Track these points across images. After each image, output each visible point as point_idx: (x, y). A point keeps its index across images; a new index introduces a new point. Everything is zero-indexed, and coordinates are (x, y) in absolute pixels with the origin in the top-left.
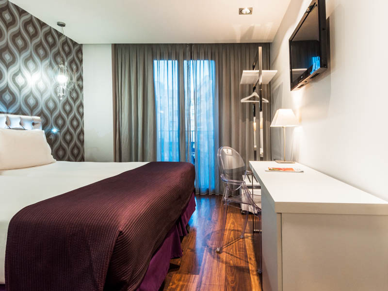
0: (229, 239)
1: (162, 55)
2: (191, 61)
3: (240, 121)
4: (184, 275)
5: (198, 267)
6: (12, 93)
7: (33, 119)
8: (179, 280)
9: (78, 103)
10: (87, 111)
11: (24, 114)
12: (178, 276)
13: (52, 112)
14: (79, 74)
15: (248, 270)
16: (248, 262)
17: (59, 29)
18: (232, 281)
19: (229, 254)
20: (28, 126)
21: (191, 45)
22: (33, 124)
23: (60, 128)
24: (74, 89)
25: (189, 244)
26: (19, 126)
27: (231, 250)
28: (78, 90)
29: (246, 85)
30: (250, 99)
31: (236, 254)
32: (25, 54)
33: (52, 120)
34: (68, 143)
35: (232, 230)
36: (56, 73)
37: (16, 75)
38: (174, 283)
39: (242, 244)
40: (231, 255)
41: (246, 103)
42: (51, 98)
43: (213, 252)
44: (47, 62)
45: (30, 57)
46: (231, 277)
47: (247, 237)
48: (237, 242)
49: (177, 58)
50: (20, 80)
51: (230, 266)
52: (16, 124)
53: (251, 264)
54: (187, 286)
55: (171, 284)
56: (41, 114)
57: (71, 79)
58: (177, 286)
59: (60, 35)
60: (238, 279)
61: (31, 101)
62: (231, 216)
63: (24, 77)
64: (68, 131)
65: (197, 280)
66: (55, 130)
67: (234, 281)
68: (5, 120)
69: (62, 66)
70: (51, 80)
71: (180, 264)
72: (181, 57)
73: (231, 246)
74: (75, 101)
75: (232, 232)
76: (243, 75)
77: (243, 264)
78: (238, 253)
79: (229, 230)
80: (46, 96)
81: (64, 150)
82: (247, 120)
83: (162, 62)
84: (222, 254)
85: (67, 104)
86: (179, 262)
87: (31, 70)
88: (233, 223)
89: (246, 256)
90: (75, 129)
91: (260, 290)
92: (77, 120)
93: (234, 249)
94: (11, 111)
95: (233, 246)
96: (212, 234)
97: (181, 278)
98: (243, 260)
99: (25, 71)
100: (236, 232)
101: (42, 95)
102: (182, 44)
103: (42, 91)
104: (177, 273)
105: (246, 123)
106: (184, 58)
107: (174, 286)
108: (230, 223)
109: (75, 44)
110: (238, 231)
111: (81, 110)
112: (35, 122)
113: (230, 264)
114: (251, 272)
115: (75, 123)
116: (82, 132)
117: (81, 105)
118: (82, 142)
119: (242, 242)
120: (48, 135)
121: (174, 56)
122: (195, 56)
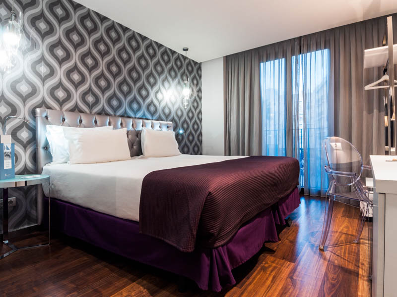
0: (338, 241)
1: (268, 56)
2: (301, 55)
3: (365, 113)
4: (279, 260)
5: (294, 257)
6: (155, 106)
7: (168, 124)
8: (273, 262)
9: (198, 110)
10: (204, 116)
11: (162, 120)
12: (272, 258)
13: (180, 118)
14: (198, 88)
15: (357, 274)
16: (359, 267)
17: (184, 53)
18: (333, 278)
19: (335, 254)
20: (164, 129)
21: (300, 38)
22: (168, 127)
23: (185, 131)
24: (195, 100)
25: (289, 236)
26: (159, 129)
27: (339, 252)
28: (198, 100)
29: (373, 68)
30: (379, 84)
31: (344, 255)
32: (163, 77)
33: (180, 125)
34: (191, 142)
35: (345, 234)
36: (182, 87)
37: (157, 92)
38: (267, 263)
39: (355, 249)
40: (338, 255)
41: (373, 90)
42: (179, 108)
43: (315, 248)
44: (176, 81)
45: (166, 78)
46: (333, 275)
47: (364, 243)
48: (348, 246)
49: (284, 56)
50: (159, 96)
51: (334, 265)
52: (157, 127)
53: (363, 269)
54: (280, 269)
55: (264, 263)
56: (173, 120)
57: (193, 91)
58: (269, 266)
59: (185, 58)
60: (341, 278)
61: (167, 111)
62: (346, 221)
63: (162, 93)
64: (191, 133)
65: (291, 267)
66: (181, 132)
67: (336, 279)
68: (151, 125)
69: (186, 82)
70: (179, 94)
71: (276, 250)
72: (289, 53)
73: (339, 248)
74: (196, 109)
75: (344, 236)
76: (366, 56)
77: (351, 267)
78: (347, 255)
79: (340, 232)
80: (176, 107)
81: (188, 147)
82: (375, 111)
83: (268, 63)
84: (325, 252)
85: (190, 112)
86: (275, 248)
87: (167, 88)
88: (347, 227)
89: (358, 260)
90: (196, 131)
91: (369, 296)
92: (198, 125)
93: (343, 251)
94: (154, 118)
95: (341, 248)
96: (316, 233)
97: (275, 260)
98: (352, 263)
99: (162, 89)
100: (350, 236)
101: (173, 105)
102: (290, 40)
103: (173, 103)
104: (271, 256)
105: (373, 115)
106: (292, 54)
107: (266, 265)
108: (343, 226)
109: (196, 63)
110: (352, 235)
111: (200, 116)
112: (169, 126)
113: (334, 263)
114: (360, 276)
115: (196, 127)
116: (201, 134)
117: (200, 112)
118: (201, 142)
119: (356, 247)
120: (177, 136)
121: (281, 54)
122: (305, 49)
